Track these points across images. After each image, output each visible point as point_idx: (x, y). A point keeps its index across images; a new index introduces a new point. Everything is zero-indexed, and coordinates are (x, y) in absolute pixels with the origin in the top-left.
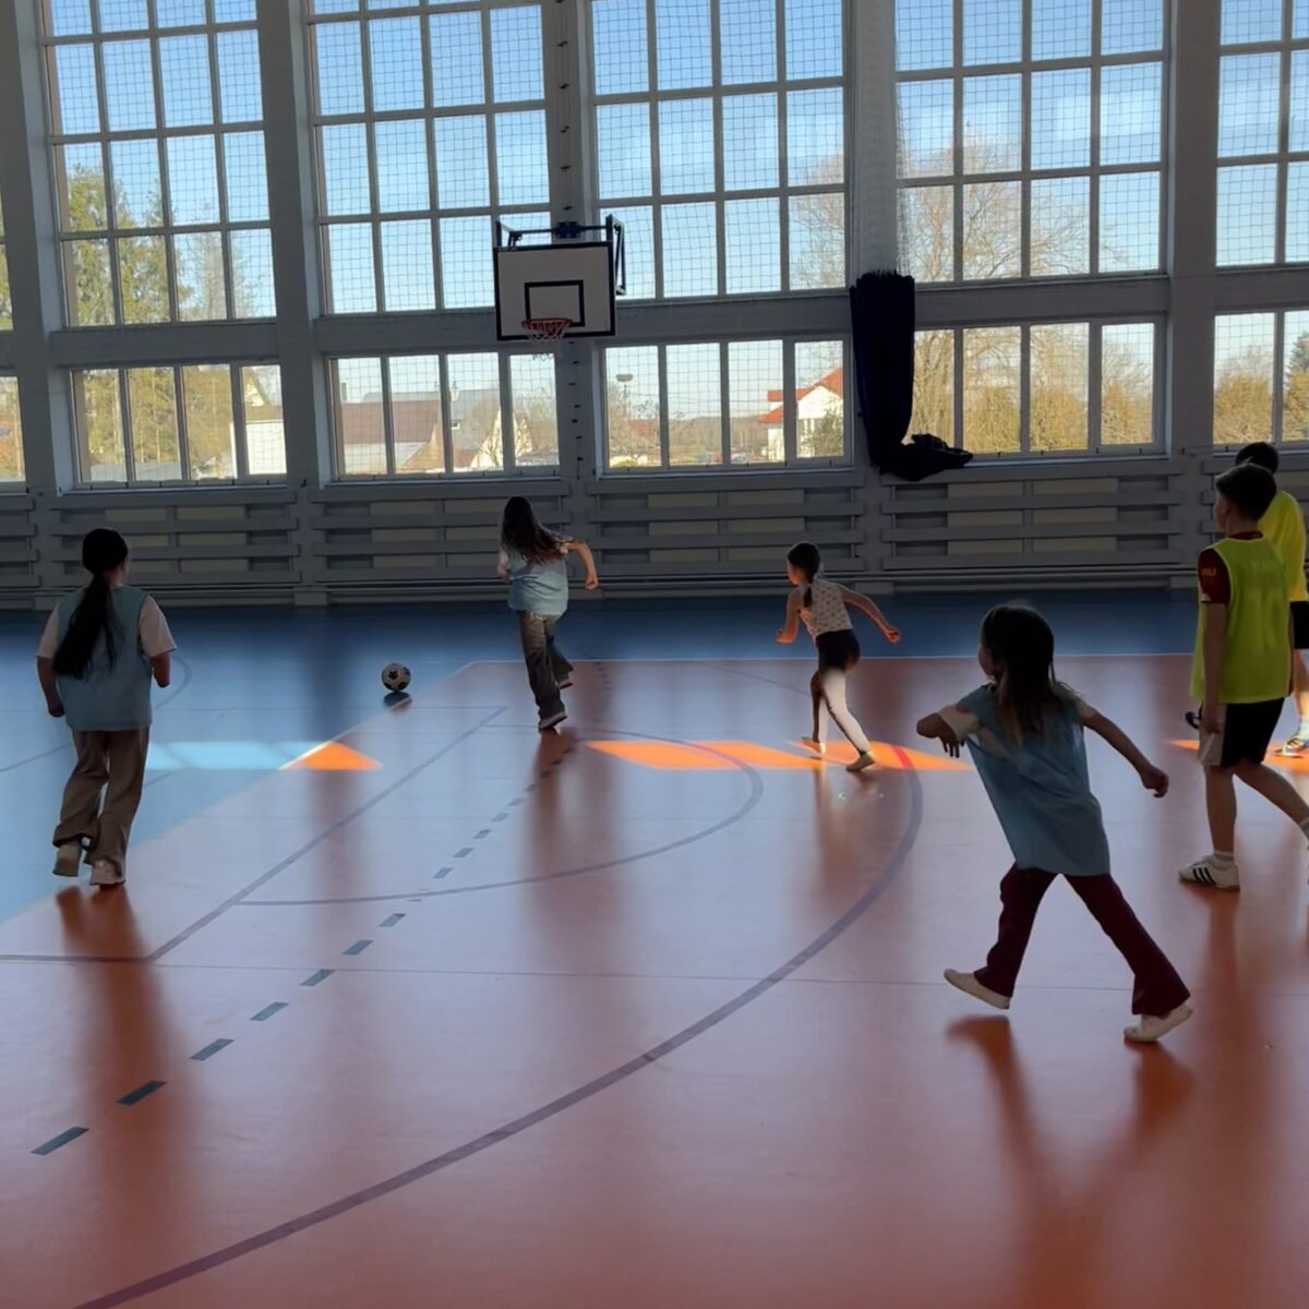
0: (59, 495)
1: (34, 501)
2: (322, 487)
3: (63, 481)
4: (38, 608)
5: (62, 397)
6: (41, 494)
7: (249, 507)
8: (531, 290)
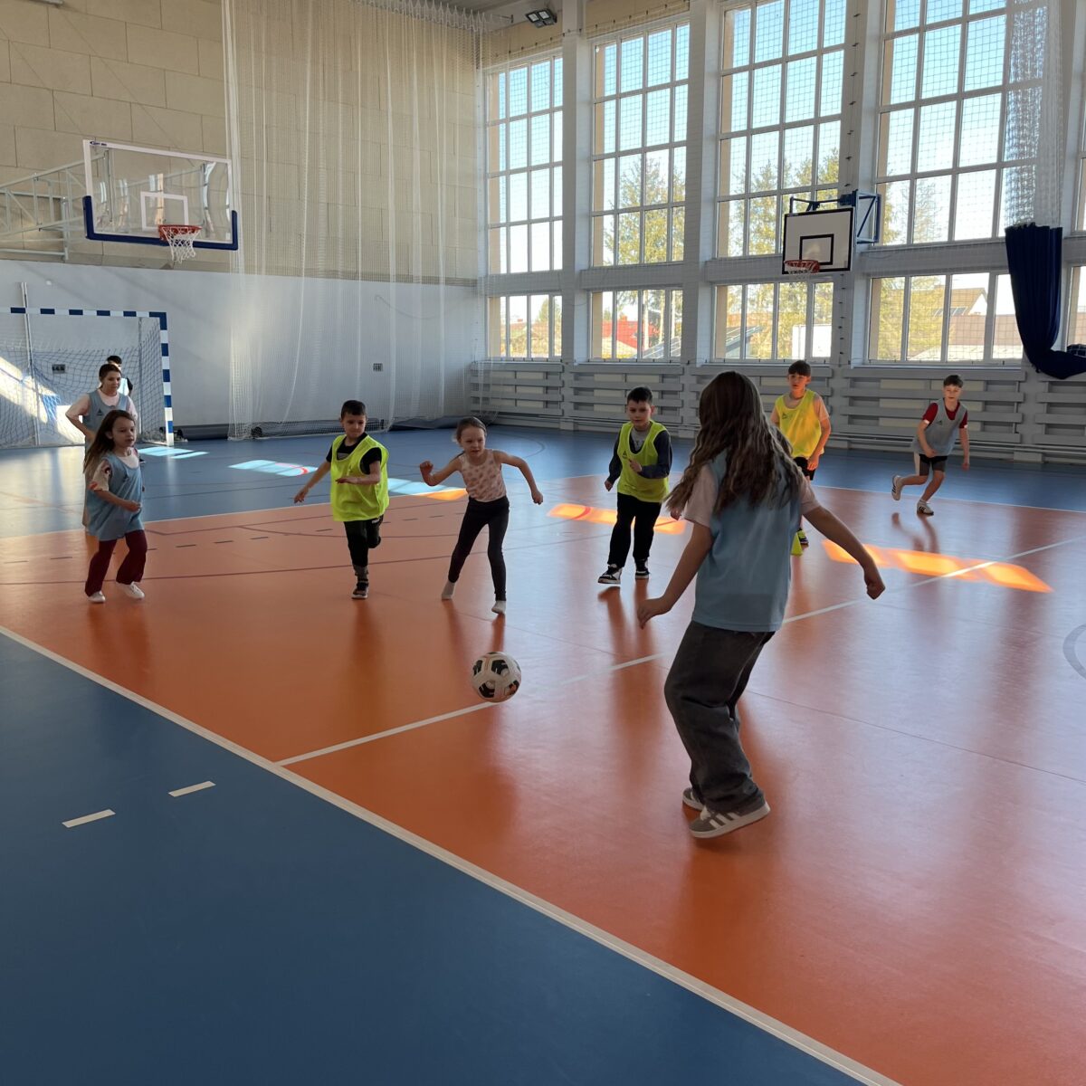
0: (576, 364)
1: (563, 367)
2: (698, 366)
3: (579, 356)
4: (562, 428)
5: (584, 308)
6: (567, 363)
7: (663, 376)
8: (804, 241)
